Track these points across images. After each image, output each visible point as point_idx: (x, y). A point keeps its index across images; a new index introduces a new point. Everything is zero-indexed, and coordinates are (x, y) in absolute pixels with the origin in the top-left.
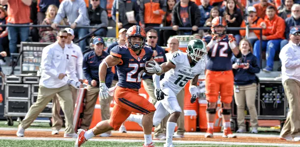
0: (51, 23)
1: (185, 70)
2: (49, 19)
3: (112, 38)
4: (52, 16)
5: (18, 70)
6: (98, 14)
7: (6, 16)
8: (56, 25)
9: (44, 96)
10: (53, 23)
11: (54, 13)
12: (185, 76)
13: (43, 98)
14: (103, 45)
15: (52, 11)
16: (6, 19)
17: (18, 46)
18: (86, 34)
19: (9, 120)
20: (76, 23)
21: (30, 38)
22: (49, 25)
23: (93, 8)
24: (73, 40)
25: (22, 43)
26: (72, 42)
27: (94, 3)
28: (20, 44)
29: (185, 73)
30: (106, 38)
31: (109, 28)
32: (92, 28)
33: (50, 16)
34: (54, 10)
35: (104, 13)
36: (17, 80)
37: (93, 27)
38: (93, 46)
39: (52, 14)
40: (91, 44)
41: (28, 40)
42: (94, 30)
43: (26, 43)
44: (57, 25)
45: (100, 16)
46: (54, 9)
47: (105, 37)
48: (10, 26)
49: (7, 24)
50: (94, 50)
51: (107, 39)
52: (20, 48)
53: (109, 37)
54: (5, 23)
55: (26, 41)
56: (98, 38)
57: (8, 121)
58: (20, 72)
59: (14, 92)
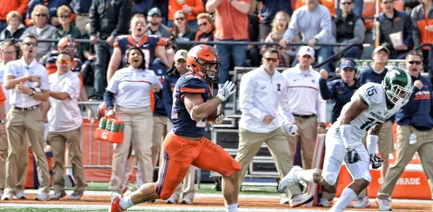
0: (278, 40)
1: (380, 113)
2: (277, 33)
3: (369, 61)
4: (281, 27)
5: (231, 109)
6: (351, 23)
7: (214, 29)
8: (286, 42)
9: (247, 143)
10: (282, 38)
11: (285, 23)
12: (377, 120)
13: (246, 146)
14: (353, 72)
15: (281, 22)
16: (214, 32)
17: (231, 72)
18: (328, 55)
19: (218, 182)
20: (317, 39)
21: (248, 61)
22: (276, 43)
23: (344, 15)
24: (312, 64)
25: (236, 68)
26: (311, 67)
27: (346, 8)
28: (233, 70)
29: (378, 117)
30: (361, 60)
31: (365, 45)
32: (339, 46)
33: (278, 29)
34: (284, 20)
35: (359, 22)
36: (229, 123)
37: (342, 44)
38: (339, 72)
39: (282, 25)
40: (337, 69)
41: (245, 65)
42: (342, 48)
43: (242, 68)
44: (288, 42)
45: (353, 27)
46: (284, 17)
47: (359, 59)
48: (218, 44)
49: (215, 41)
50: (340, 78)
51: (361, 63)
52: (233, 76)
53: (365, 59)
54: (212, 39)
55: (242, 66)
56: (347, 61)
57: (216, 183)
58: (233, 111)
59: (224, 141)
